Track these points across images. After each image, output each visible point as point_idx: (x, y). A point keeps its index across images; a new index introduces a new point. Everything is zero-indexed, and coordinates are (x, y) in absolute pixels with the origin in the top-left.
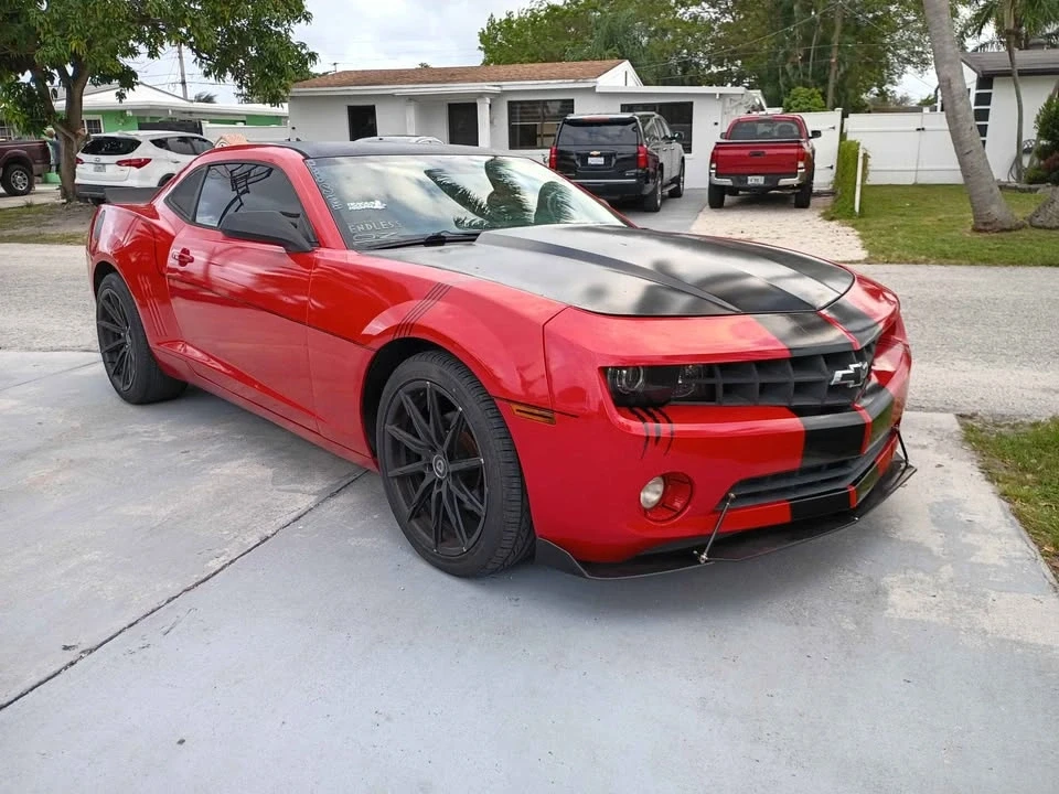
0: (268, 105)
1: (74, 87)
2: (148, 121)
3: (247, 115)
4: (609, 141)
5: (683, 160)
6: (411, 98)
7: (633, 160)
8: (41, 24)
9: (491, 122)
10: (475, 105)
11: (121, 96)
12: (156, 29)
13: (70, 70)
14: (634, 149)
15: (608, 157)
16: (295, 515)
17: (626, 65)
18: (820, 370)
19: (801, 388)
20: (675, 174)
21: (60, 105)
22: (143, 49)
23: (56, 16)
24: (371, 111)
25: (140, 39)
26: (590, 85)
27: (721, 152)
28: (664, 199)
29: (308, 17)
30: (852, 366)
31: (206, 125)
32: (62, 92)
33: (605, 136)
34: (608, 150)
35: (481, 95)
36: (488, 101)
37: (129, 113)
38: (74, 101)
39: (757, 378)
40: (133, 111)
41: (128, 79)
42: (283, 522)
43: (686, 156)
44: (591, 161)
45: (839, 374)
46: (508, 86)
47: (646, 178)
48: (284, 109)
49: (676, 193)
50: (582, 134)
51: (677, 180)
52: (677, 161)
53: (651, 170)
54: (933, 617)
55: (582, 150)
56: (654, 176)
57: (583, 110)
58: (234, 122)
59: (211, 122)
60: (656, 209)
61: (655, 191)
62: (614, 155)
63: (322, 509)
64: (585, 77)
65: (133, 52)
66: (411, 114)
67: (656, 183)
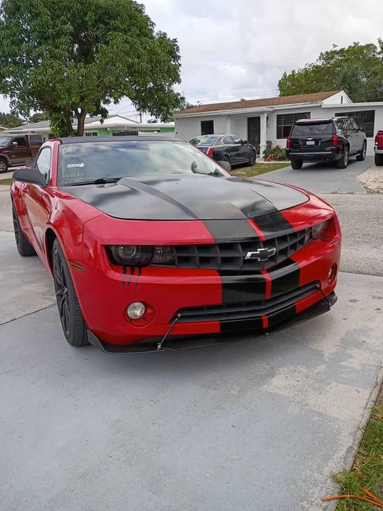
0: (163, 123)
1: (81, 117)
2: (117, 132)
3: (161, 128)
4: (320, 132)
5: (365, 141)
6: (229, 116)
7: (330, 142)
8: (61, 90)
9: (267, 126)
10: (260, 117)
11: (102, 121)
12: (116, 91)
13: (79, 110)
14: (331, 136)
15: (316, 141)
16: (37, 310)
17: (342, 93)
18: (238, 251)
19: (226, 260)
20: (359, 148)
21: (75, 127)
22: (112, 100)
23: (67, 87)
24: (211, 123)
25: (111, 96)
26: (319, 105)
27: (381, 136)
28: (350, 162)
29: (179, 81)
30: (259, 250)
31: (140, 133)
32: (76, 121)
33: (318, 130)
34: (317, 137)
35: (263, 113)
36: (266, 115)
37: (109, 129)
38: (81, 125)
39: (197, 255)
40: (110, 128)
41: (104, 114)
42: (28, 312)
43: (368, 139)
44: (308, 143)
45: (249, 254)
46: (277, 107)
47: (338, 151)
48: (172, 124)
49: (360, 158)
50: (306, 129)
51: (361, 152)
52: (362, 142)
53: (341, 147)
54: (285, 393)
55: (304, 138)
56: (343, 150)
57: (314, 117)
58: (153, 131)
59: (142, 131)
60: (344, 167)
61: (343, 158)
62: (320, 139)
63: (51, 308)
64: (317, 100)
65: (107, 102)
66: (228, 124)
67: (343, 153)
